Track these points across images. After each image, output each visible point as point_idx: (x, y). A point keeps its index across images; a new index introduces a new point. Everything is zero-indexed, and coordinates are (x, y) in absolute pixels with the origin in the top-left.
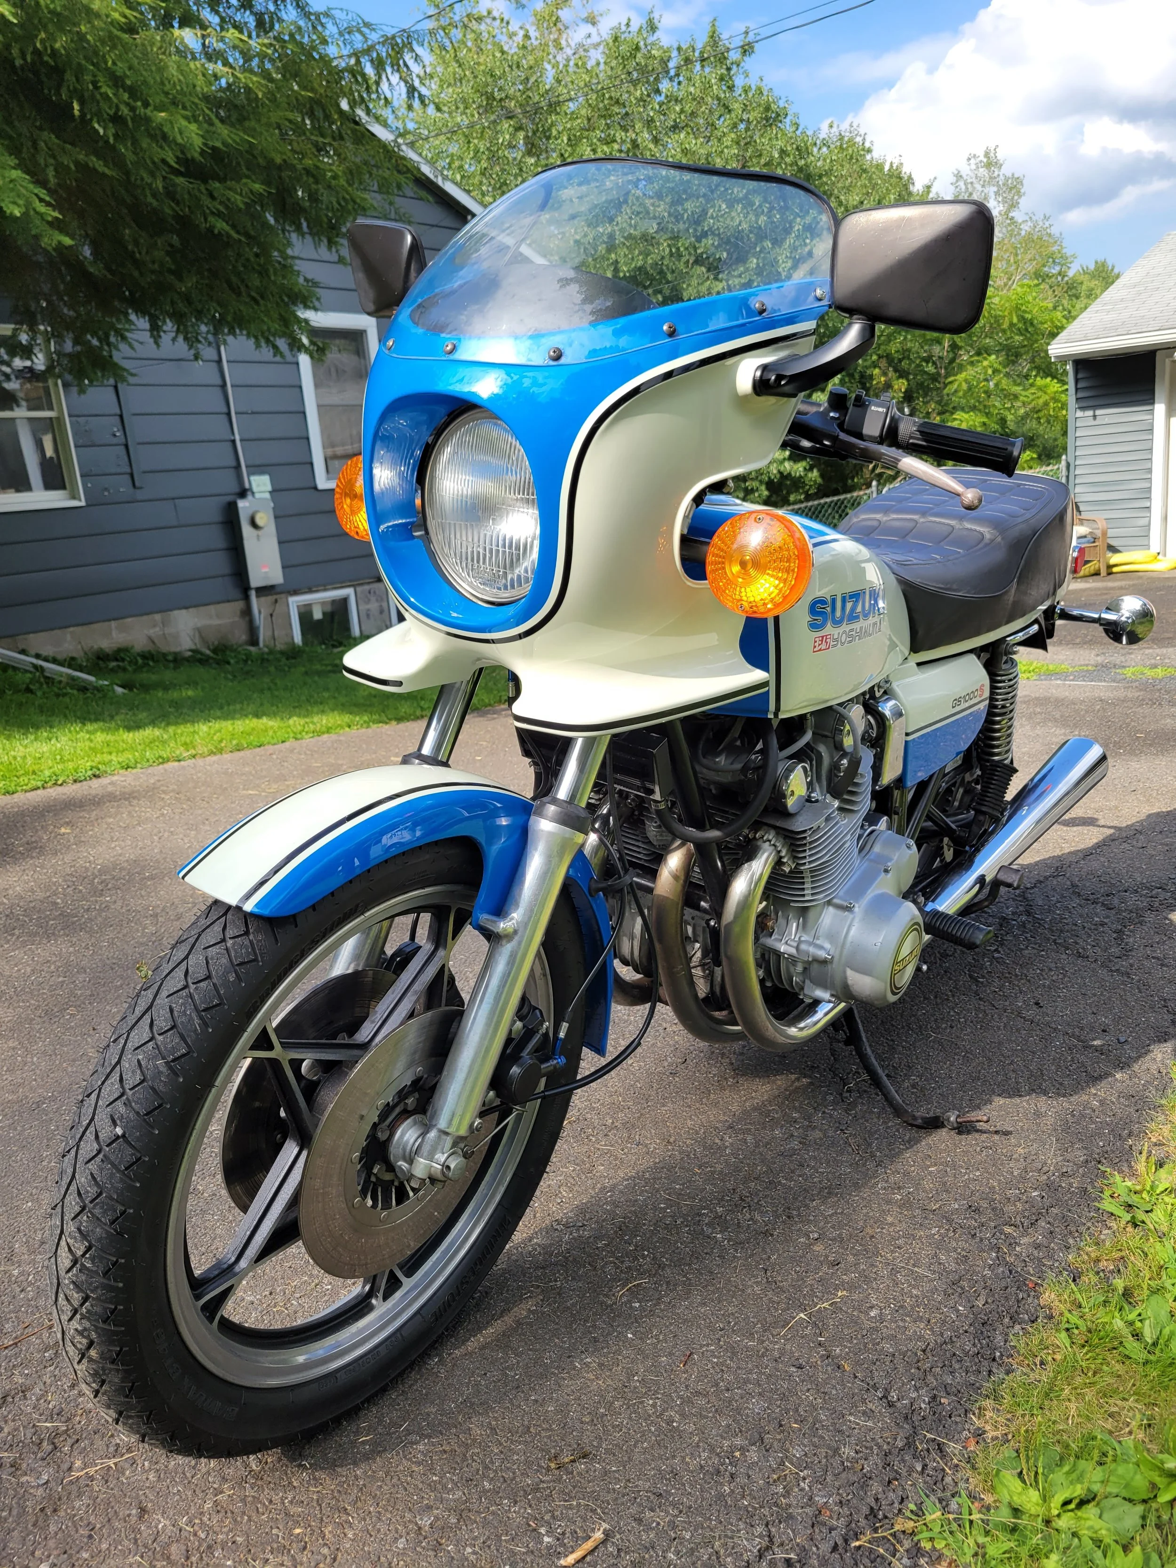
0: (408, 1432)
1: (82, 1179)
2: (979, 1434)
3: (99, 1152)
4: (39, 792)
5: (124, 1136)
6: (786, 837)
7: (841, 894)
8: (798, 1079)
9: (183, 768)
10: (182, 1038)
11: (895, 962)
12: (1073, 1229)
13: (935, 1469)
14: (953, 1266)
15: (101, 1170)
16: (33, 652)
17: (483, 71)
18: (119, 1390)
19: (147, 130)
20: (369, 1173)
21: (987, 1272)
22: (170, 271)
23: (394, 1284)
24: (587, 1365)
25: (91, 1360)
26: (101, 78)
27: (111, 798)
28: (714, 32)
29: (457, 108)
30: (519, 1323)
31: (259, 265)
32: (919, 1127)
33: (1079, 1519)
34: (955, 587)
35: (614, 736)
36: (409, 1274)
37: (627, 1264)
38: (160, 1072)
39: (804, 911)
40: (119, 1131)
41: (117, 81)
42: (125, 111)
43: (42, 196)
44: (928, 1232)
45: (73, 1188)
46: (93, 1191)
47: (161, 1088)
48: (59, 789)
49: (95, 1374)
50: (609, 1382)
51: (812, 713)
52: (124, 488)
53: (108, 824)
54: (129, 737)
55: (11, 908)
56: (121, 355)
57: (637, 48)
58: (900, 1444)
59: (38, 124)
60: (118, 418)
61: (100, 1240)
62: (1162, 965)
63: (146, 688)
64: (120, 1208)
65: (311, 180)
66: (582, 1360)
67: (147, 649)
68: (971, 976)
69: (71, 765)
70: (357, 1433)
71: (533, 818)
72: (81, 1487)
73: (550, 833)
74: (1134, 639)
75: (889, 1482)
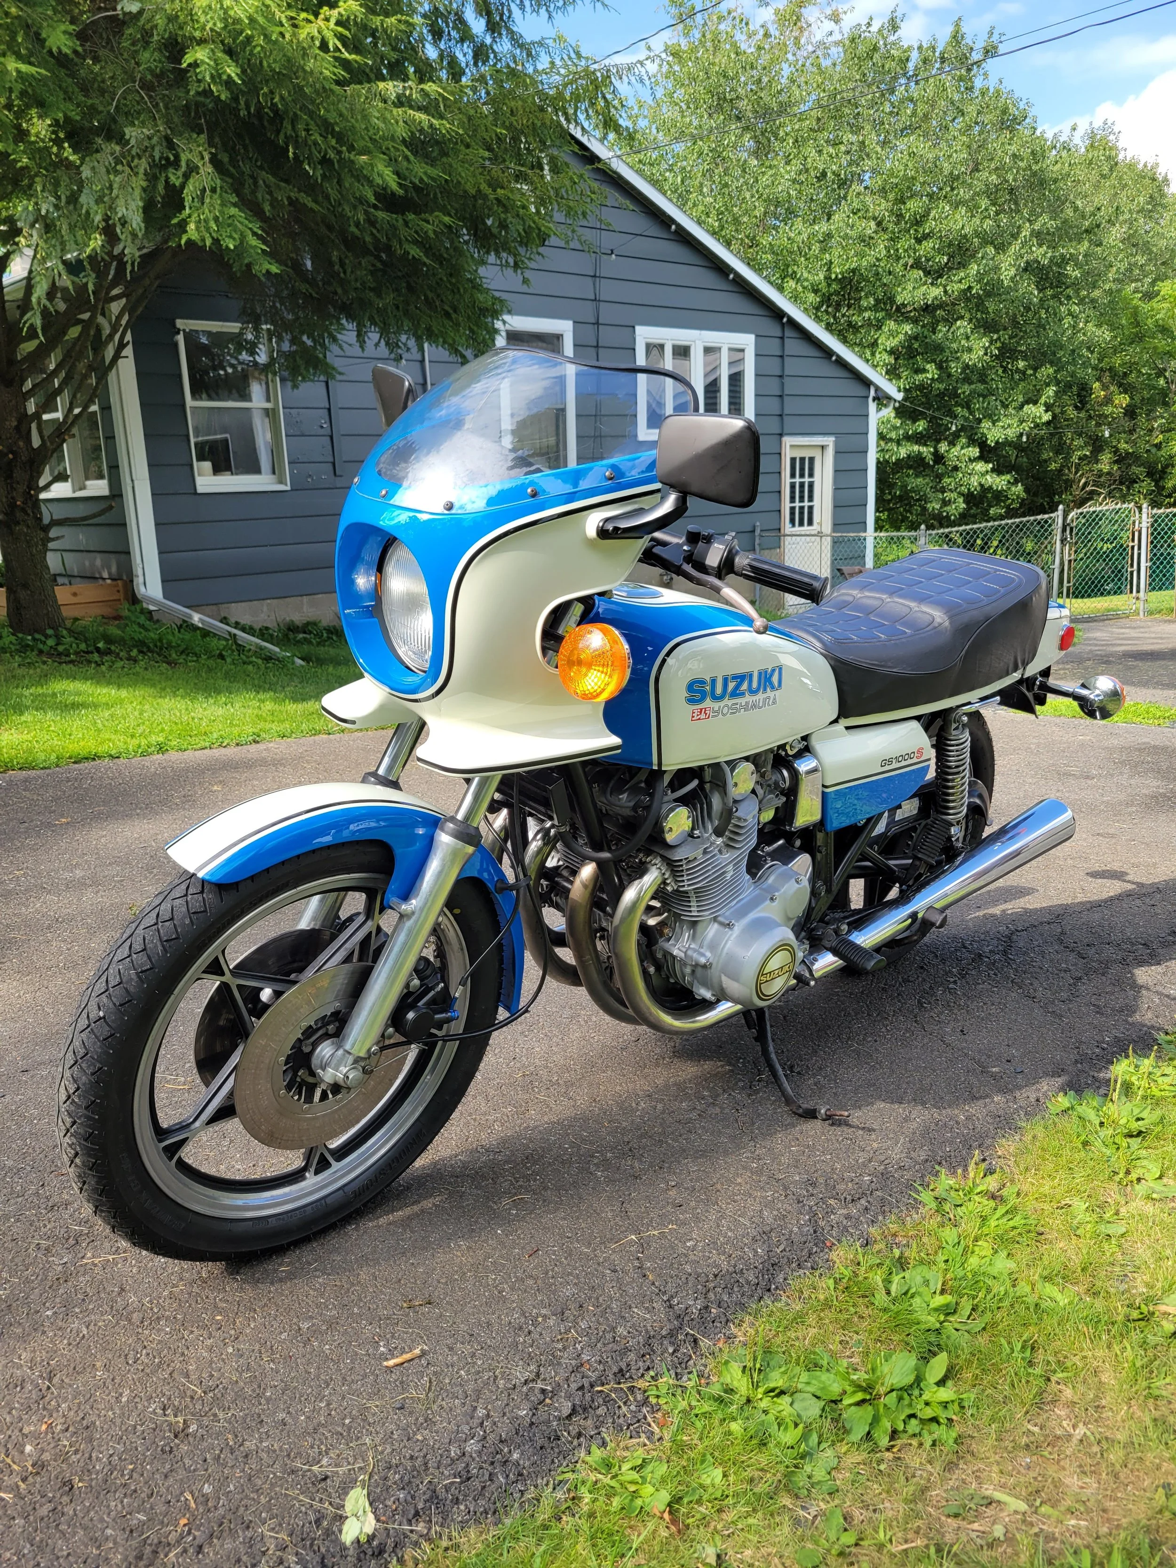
0: (316, 1270)
1: (77, 1043)
2: (730, 1338)
3: (89, 1026)
4: (205, 751)
5: (104, 1017)
6: (668, 864)
7: (727, 913)
8: (722, 1066)
9: (331, 740)
10: (149, 957)
11: (761, 973)
12: (887, 1209)
13: (684, 1354)
14: (770, 1220)
15: (89, 1038)
16: (232, 620)
17: (717, 73)
18: (95, 1190)
19: (350, 171)
20: (295, 1075)
21: (795, 1229)
22: (371, 289)
23: (323, 1165)
24: (459, 1246)
25: (76, 1166)
26: (312, 126)
27: (263, 762)
28: (957, 32)
29: (689, 107)
30: (422, 1211)
31: (451, 283)
32: (800, 1116)
33: (774, 1403)
34: (890, 664)
35: (504, 776)
36: (338, 1159)
37: (520, 1183)
38: (132, 979)
39: (694, 924)
40: (101, 1014)
41: (327, 128)
42: (331, 155)
43: (255, 230)
44: (764, 1194)
45: (71, 1048)
46: (82, 1051)
47: (132, 989)
48: (223, 750)
49: (79, 1176)
50: (470, 1260)
51: (709, 765)
52: (326, 476)
53: (253, 786)
54: (291, 707)
55: (156, 851)
56: (334, 355)
57: (875, 49)
58: (664, 1332)
59: (259, 163)
60: (326, 411)
61: (84, 1084)
62: (1097, 1013)
63: (321, 662)
64: (98, 1065)
65: (501, 209)
66: (457, 1242)
67: (331, 624)
68: (919, 1001)
69: (236, 731)
70: (280, 1265)
71: (438, 831)
72: (86, 1270)
73: (447, 844)
74: (1106, 714)
75: (643, 1356)
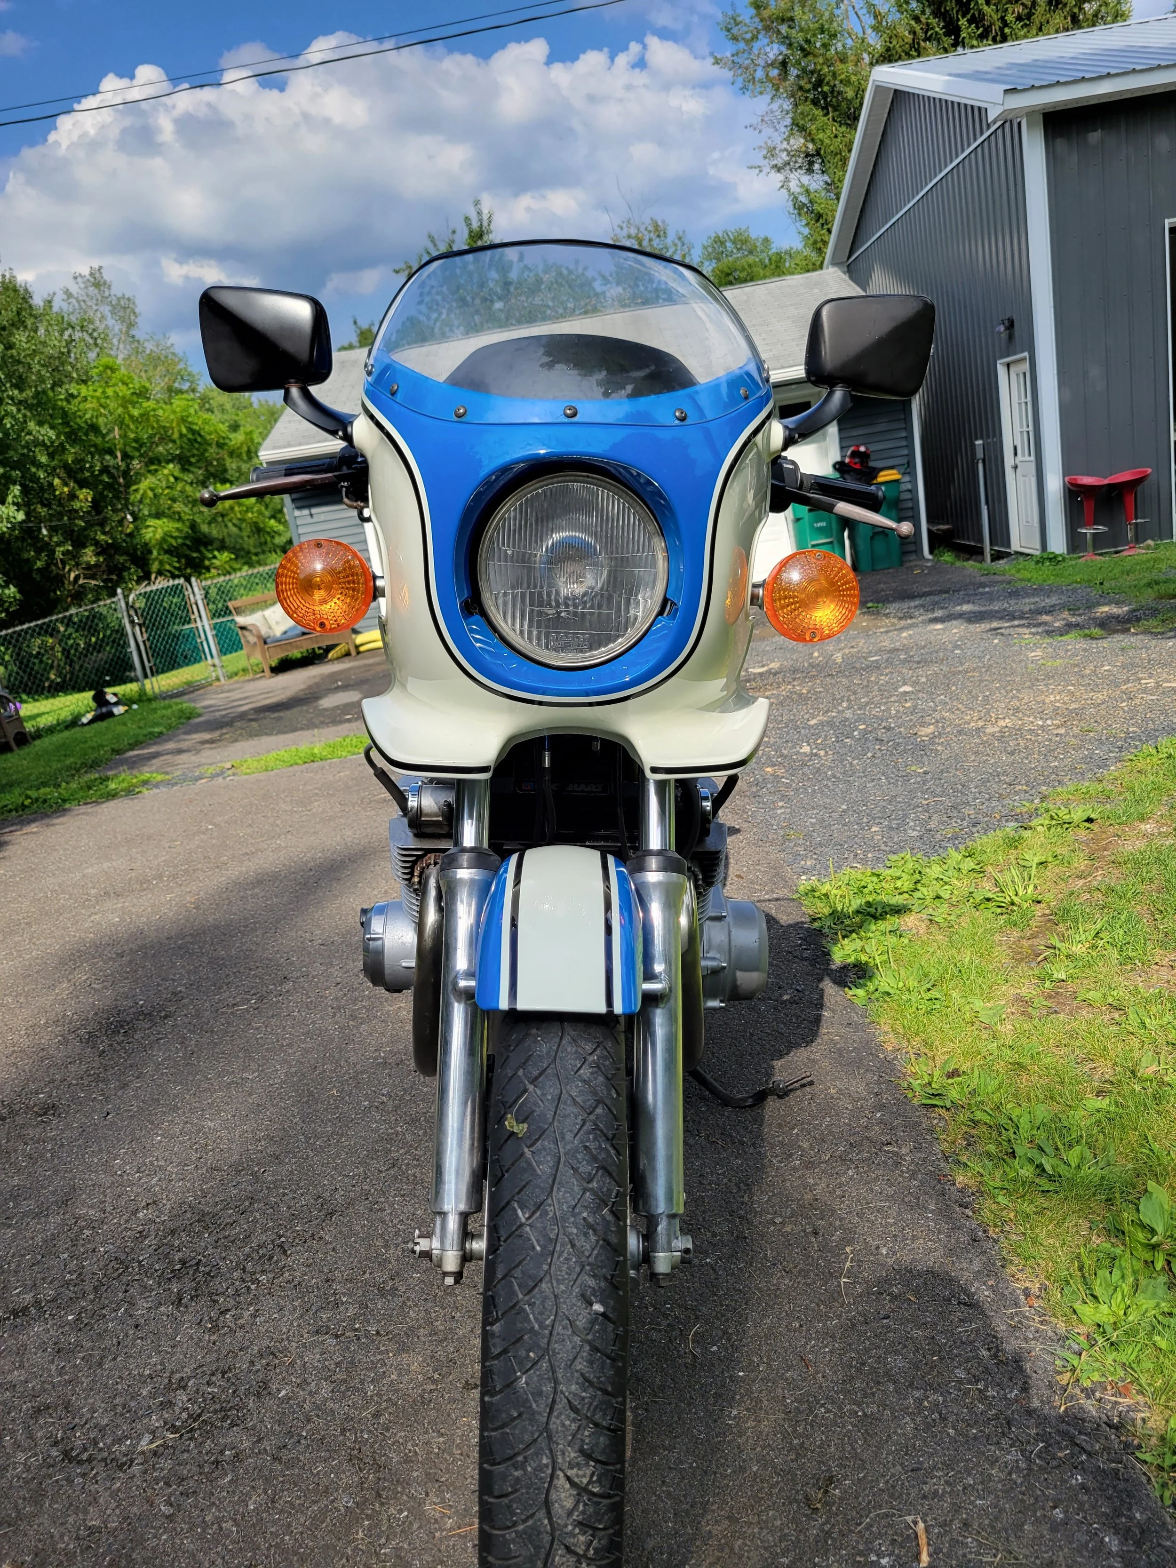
3: (583, 1344)
5: (603, 1311)
24: (738, 1417)
32: (751, 1106)
38: (608, 1222)
40: (597, 1308)
50: (772, 1417)
66: (729, 1416)
